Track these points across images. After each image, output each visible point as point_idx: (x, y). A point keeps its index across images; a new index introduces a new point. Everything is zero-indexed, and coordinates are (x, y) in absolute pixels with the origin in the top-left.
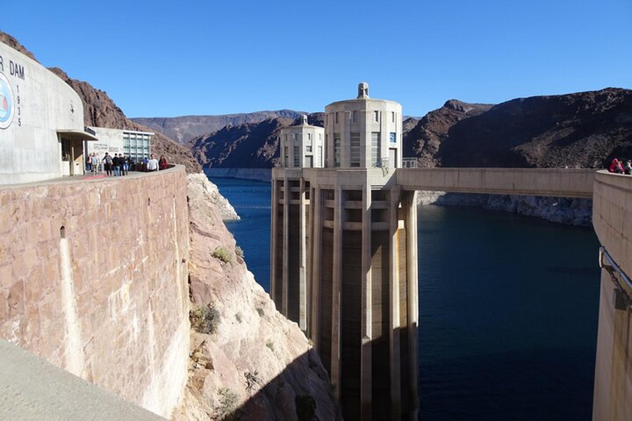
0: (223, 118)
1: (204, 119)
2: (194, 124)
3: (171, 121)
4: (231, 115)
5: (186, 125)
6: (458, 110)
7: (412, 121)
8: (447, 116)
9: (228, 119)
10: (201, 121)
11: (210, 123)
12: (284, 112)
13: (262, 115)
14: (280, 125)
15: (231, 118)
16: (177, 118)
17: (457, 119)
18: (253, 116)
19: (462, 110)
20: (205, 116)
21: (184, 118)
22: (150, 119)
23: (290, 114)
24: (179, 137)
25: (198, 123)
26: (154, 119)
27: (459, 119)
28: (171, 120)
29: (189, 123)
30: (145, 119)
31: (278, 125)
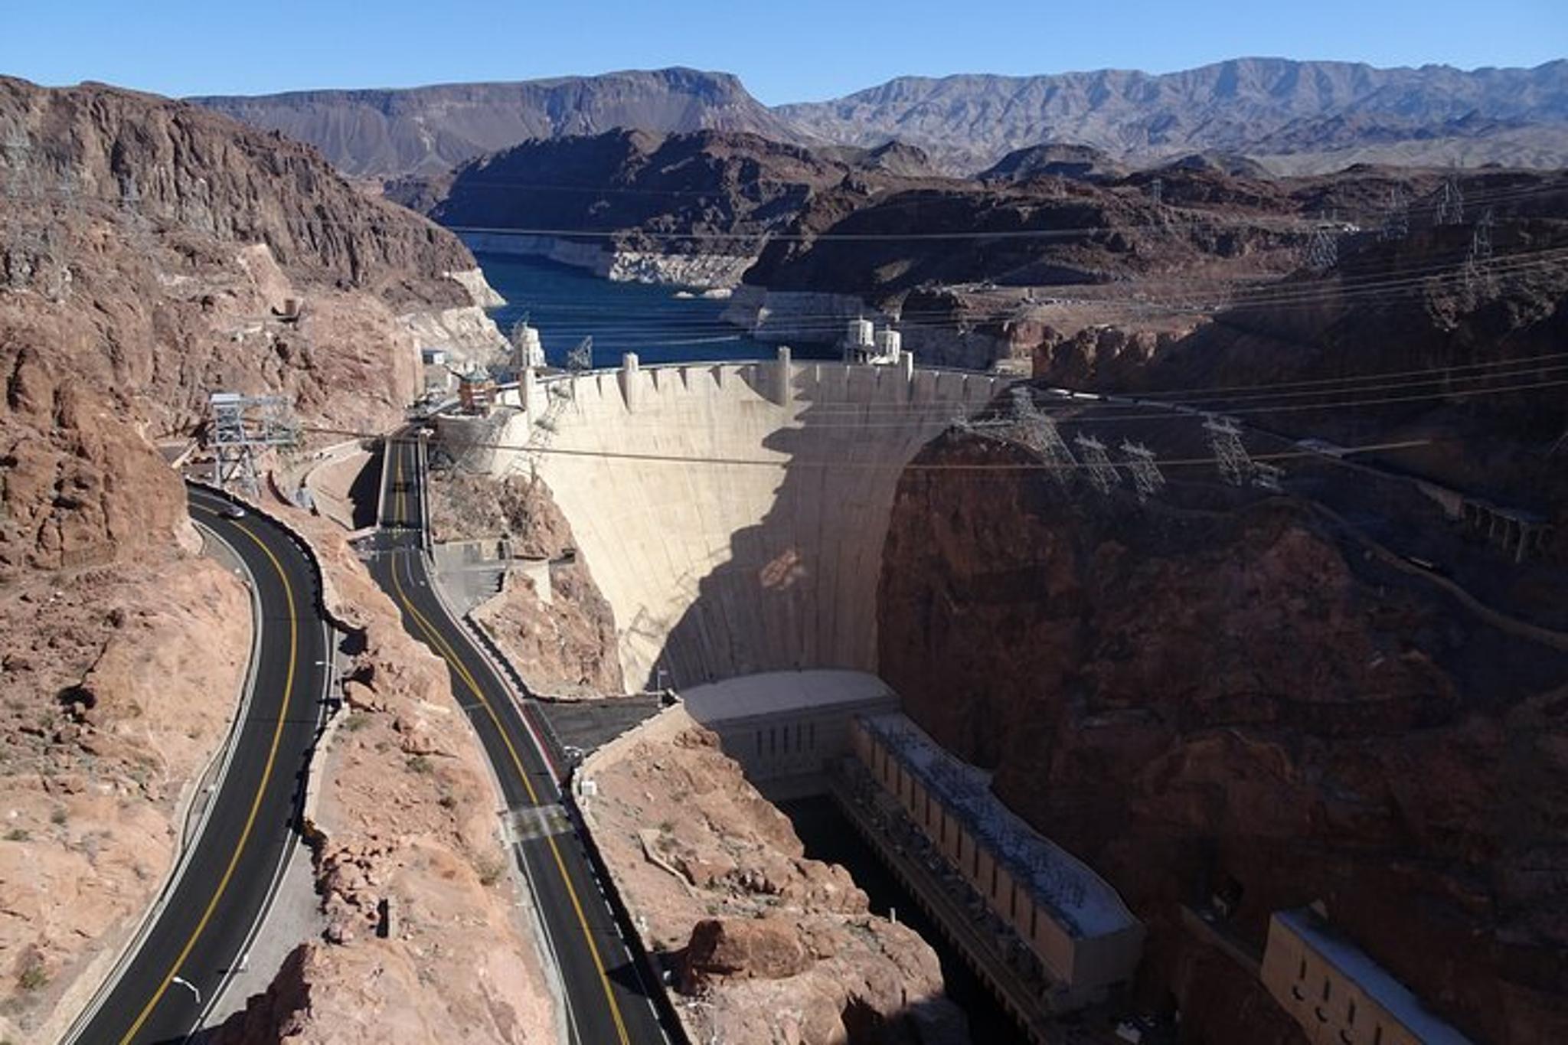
0: (528, 89)
1: (482, 92)
2: (459, 106)
3: (403, 99)
4: (547, 81)
5: (440, 108)
6: (857, 190)
7: (895, 150)
8: (839, 201)
9: (541, 92)
10: (474, 98)
11: (496, 104)
12: (676, 76)
13: (622, 81)
14: (636, 150)
15: (547, 90)
16: (418, 91)
17: (851, 206)
18: (601, 85)
19: (864, 193)
20: (486, 85)
21: (435, 91)
22: (351, 92)
23: (689, 79)
24: (425, 140)
25: (468, 104)
26: (363, 92)
27: (856, 207)
28: (403, 95)
29: (446, 103)
30: (341, 92)
31: (631, 149)
